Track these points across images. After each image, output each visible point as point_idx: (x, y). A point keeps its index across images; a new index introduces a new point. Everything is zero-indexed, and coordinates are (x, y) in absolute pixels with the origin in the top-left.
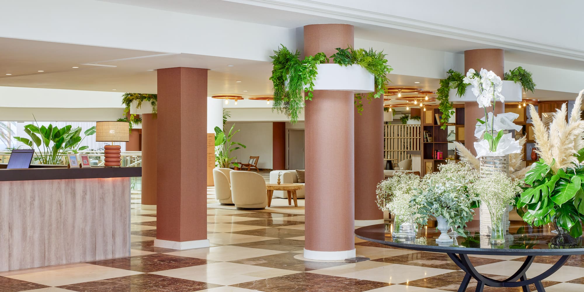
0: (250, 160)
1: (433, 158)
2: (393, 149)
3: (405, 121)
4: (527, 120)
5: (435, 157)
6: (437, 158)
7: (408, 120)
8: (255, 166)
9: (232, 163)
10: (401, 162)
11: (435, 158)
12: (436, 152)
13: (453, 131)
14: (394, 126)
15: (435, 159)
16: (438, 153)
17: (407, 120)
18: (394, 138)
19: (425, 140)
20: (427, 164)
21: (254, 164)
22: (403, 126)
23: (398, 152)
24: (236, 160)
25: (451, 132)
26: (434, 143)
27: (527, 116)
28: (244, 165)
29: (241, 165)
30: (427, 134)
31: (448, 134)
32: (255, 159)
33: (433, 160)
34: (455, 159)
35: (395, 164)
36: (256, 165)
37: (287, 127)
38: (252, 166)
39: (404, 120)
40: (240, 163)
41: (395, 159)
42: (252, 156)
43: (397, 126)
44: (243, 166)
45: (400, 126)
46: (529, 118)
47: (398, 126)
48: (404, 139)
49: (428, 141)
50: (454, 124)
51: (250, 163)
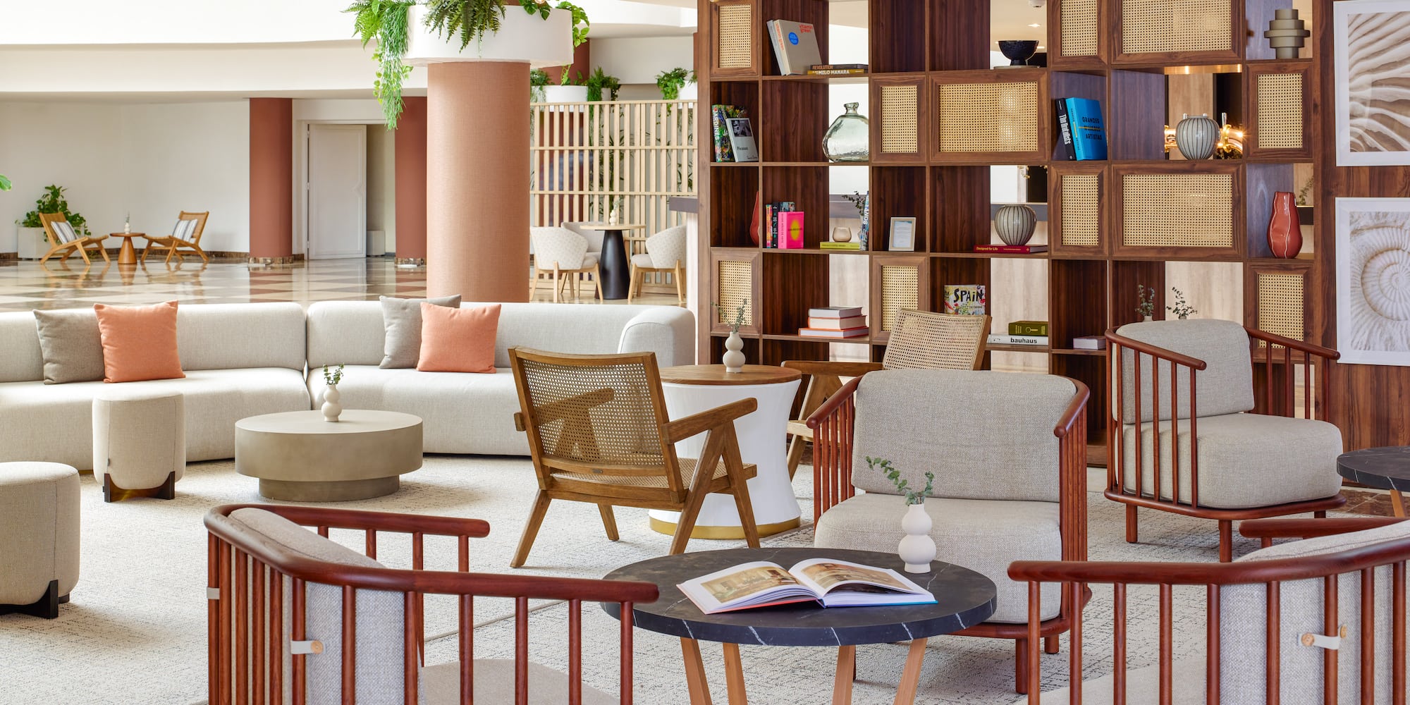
0: (179, 222)
1: (754, 244)
2: (632, 188)
3: (673, 90)
4: (1245, 44)
5: (769, 236)
6: (775, 241)
7: (682, 84)
8: (195, 246)
9: (111, 235)
10: (658, 234)
11: (769, 242)
12: (773, 211)
13: (856, 106)
14: (632, 107)
15: (765, 246)
16: (783, 216)
17: (678, 85)
18: (635, 150)
19: (718, 150)
20: (729, 271)
21: (192, 237)
22: (664, 108)
23: (648, 198)
24: (127, 225)
25: (843, 112)
26: (761, 164)
27: (1246, 23)
28: (157, 241)
29: (146, 242)
30: (728, 121)
31: (830, 124)
32: (196, 220)
33: (755, 254)
34: (867, 246)
35: (637, 243)
36: (197, 241)
37: (299, 115)
38: (182, 243)
39: (668, 83)
40: (143, 235)
41: (637, 223)
42: (185, 211)
43: (643, 106)
44: (154, 244)
45: (653, 108)
46: (1256, 34)
47: (648, 106)
48: (679, 152)
49: (731, 156)
50: (862, 71)
51: (178, 235)
